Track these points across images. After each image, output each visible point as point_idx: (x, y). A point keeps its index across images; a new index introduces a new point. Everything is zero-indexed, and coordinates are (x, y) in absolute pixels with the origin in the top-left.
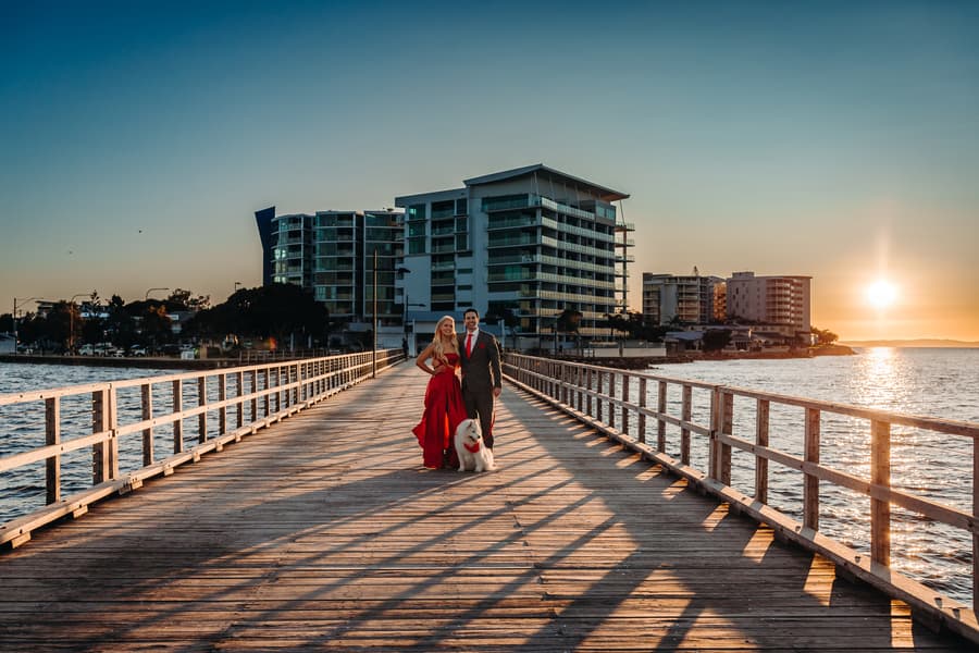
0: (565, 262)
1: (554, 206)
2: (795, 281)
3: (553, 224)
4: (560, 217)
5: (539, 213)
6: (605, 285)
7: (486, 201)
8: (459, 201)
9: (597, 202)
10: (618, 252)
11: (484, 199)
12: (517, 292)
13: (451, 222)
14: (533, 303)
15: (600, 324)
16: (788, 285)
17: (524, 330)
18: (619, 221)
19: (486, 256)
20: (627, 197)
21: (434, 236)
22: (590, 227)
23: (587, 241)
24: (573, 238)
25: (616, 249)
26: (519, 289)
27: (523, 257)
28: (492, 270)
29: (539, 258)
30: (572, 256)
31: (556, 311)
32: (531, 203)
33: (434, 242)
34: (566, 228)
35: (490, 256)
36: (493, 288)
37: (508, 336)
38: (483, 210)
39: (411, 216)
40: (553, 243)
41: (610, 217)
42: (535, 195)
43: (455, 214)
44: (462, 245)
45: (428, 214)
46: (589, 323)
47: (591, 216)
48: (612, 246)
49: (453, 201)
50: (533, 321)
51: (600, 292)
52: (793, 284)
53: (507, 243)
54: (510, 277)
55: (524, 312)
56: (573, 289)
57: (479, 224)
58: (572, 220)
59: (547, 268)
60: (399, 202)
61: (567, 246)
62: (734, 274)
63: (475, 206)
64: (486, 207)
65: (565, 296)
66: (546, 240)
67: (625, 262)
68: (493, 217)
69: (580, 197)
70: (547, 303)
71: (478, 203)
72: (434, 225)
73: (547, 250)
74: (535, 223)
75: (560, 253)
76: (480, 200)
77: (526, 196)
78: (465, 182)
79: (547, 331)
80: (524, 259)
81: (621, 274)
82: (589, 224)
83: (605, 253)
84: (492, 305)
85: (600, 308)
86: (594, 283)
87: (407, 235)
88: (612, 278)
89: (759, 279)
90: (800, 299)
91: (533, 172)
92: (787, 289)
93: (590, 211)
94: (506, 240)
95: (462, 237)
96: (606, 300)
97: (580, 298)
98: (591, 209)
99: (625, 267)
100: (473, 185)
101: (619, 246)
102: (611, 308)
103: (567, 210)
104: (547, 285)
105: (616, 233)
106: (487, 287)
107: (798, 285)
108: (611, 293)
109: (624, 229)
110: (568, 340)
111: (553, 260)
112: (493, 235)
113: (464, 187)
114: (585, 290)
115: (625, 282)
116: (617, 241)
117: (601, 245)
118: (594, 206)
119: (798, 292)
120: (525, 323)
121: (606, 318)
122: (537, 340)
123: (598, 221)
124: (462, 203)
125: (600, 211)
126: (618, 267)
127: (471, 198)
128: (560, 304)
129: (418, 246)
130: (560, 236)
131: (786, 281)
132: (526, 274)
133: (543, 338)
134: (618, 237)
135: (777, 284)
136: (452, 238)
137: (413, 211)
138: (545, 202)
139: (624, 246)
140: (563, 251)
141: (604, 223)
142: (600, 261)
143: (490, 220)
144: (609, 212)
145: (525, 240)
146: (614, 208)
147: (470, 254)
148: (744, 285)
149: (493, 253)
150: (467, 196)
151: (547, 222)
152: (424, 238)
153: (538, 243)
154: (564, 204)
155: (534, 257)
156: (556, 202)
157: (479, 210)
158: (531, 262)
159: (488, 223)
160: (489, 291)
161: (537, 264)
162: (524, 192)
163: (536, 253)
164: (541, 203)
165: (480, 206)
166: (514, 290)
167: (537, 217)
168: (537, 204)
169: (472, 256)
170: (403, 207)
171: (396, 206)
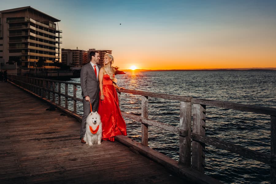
0: (38, 42)
1: (34, 22)
3: (34, 28)
4: (37, 26)
5: (29, 24)
6: (52, 51)
7: (8, 19)
9: (50, 21)
10: (57, 40)
11: (7, 18)
12: (20, 53)
14: (27, 57)
15: (50, 64)
17: (23, 67)
18: (57, 29)
19: (8, 39)
20: (60, 21)
22: (47, 31)
23: (46, 35)
24: (41, 34)
25: (56, 39)
27: (23, 40)
28: (11, 45)
29: (29, 40)
30: (41, 40)
31: (35, 60)
32: (26, 20)
34: (39, 30)
36: (11, 51)
37: (18, 69)
38: (7, 23)
40: (34, 35)
41: (54, 28)
42: (27, 18)
46: (47, 64)
47: (48, 27)
48: (55, 38)
50: (27, 64)
51: (51, 53)
53: (16, 35)
54: (17, 47)
55: (23, 61)
56: (41, 52)
57: (6, 27)
58: (41, 28)
59: (32, 44)
61: (39, 36)
64: (8, 21)
65: (38, 55)
66: (32, 34)
67: (59, 43)
68: (11, 25)
69: (43, 20)
70: (32, 57)
71: (5, 20)
73: (32, 38)
74: (27, 28)
75: (37, 39)
76: (6, 19)
77: (24, 18)
79: (32, 67)
80: (23, 41)
81: (58, 47)
82: (47, 29)
83: (53, 40)
84: (10, 57)
85: (50, 59)
86: (48, 50)
88: (55, 48)
91: (27, 9)
93: (47, 25)
94: (16, 33)
96: (52, 56)
97: (44, 55)
98: (48, 25)
99: (59, 45)
100: (3, 13)
101: (57, 37)
102: (55, 59)
103: (39, 24)
104: (32, 51)
105: (56, 33)
106: (8, 51)
108: (54, 54)
109: (59, 32)
110: (39, 70)
111: (34, 42)
112: (11, 32)
114: (46, 53)
115: (59, 50)
116: (56, 36)
117: (51, 37)
118: (49, 23)
120: (23, 64)
121: (53, 62)
122: (29, 70)
123: (50, 29)
125: (51, 25)
126: (57, 45)
127: (3, 18)
128: (37, 57)
130: (37, 33)
131: (105, 52)
132: (24, 46)
133: (31, 69)
134: (57, 35)
135: (103, 53)
138: (31, 20)
139: (59, 38)
140: (38, 38)
141: (52, 29)
142: (51, 42)
143: (10, 26)
144: (54, 26)
145: (24, 34)
146: (55, 24)
149: (11, 38)
151: (32, 27)
153: (29, 35)
154: (38, 22)
155: (27, 40)
156: (35, 20)
157: (5, 22)
158: (26, 42)
159: (9, 27)
160: (10, 52)
161: (28, 43)
162: (23, 16)
163: (28, 39)
164: (30, 20)
165: (6, 21)
166: (19, 52)
167: (28, 26)
168: (28, 21)
169: (2, 39)
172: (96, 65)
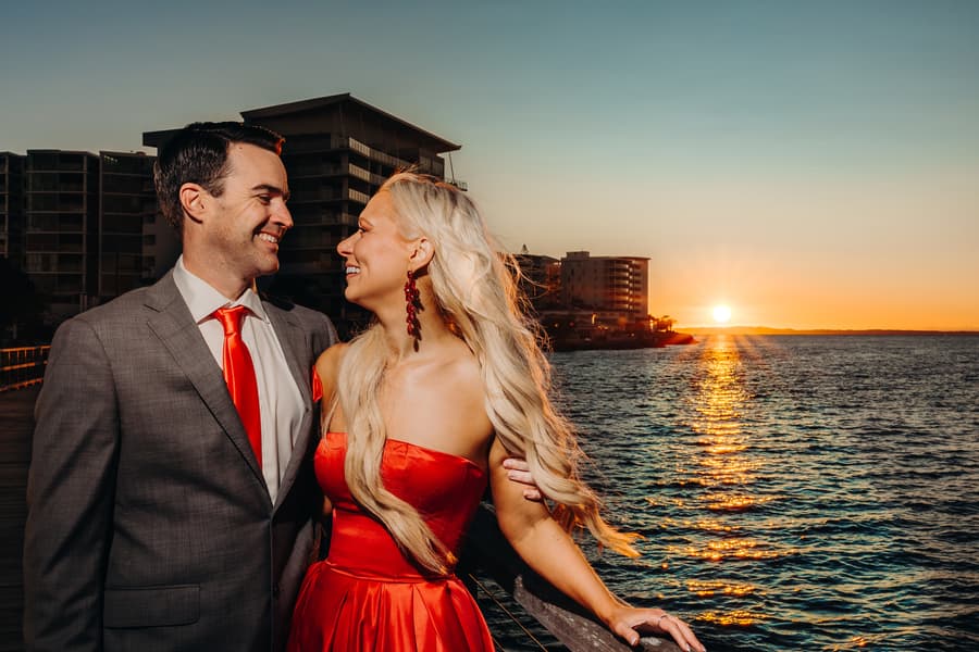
1: (365, 150)
2: (634, 262)
3: (364, 175)
4: (373, 167)
5: (345, 159)
9: (421, 150)
12: (315, 263)
16: (627, 266)
18: (448, 177)
20: (458, 148)
27: (324, 218)
29: (346, 218)
32: (334, 144)
41: (436, 171)
42: (339, 136)
52: (631, 266)
54: (305, 242)
60: (149, 138)
66: (354, 195)
69: (400, 144)
74: (339, 173)
77: (328, 136)
78: (243, 114)
80: (325, 219)
89: (597, 260)
90: (638, 282)
91: (335, 104)
92: (627, 271)
93: (411, 162)
98: (414, 161)
100: (254, 118)
103: (382, 158)
107: (637, 267)
113: (243, 120)
118: (417, 156)
119: (637, 275)
125: (424, 163)
131: (627, 263)
132: (326, 240)
135: (616, 266)
138: (353, 143)
144: (436, 165)
145: (326, 195)
146: (442, 161)
148: (579, 266)
151: (356, 171)
153: (344, 198)
154: (379, 150)
155: (339, 216)
156: (368, 145)
158: (333, 223)
161: (342, 226)
162: (325, 131)
163: (341, 212)
164: (348, 145)
167: (343, 164)
168: (342, 146)
170: (155, 146)
171: (145, 144)
172: (249, 299)
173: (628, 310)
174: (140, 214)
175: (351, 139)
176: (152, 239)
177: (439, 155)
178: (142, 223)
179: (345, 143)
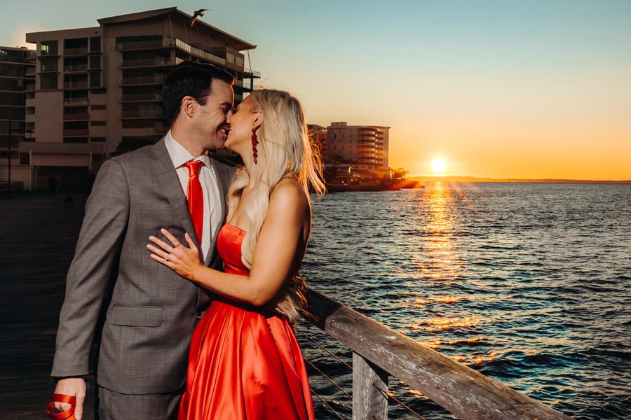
1: (187, 48)
2: (378, 130)
5: (173, 54)
7: (119, 40)
8: (92, 39)
9: (227, 48)
11: (117, 38)
12: (151, 129)
13: (84, 60)
16: (374, 133)
18: (247, 69)
19: (120, 93)
20: (254, 47)
21: (67, 72)
25: (244, 93)
26: (152, 126)
28: (126, 107)
32: (166, 43)
33: (67, 78)
35: (124, 93)
36: (126, 124)
38: (116, 49)
39: (43, 52)
41: (239, 64)
42: (169, 37)
43: (89, 51)
44: (96, 81)
45: (61, 51)
47: (222, 61)
48: (241, 90)
49: (87, 39)
52: (377, 132)
53: (140, 81)
54: (144, 114)
57: (113, 61)
60: (30, 38)
62: (332, 123)
63: (109, 45)
64: (121, 46)
68: (127, 55)
69: (212, 44)
71: (112, 42)
72: (67, 62)
74: (169, 63)
76: (115, 39)
77: (160, 38)
78: (98, 20)
84: (124, 139)
87: (38, 70)
89: (352, 128)
90: (382, 144)
91: (167, 14)
92: (373, 136)
93: (220, 57)
94: (140, 78)
95: (96, 74)
98: (223, 56)
100: (107, 23)
101: (246, 90)
103: (200, 53)
105: (244, 79)
106: (121, 124)
107: (381, 133)
109: (251, 76)
112: (126, 73)
113: (99, 25)
116: (244, 86)
118: (225, 53)
119: (380, 139)
123: (228, 66)
124: (96, 42)
125: (230, 57)
127: (105, 37)
129: (50, 81)
131: (373, 130)
132: (160, 112)
134: (246, 83)
135: (366, 132)
136: (86, 75)
137: (45, 48)
138: (179, 43)
141: (233, 68)
143: (124, 59)
144: (238, 59)
145: (159, 79)
146: (242, 56)
147: (103, 91)
148: (340, 132)
149: (126, 90)
150: (101, 34)
152: (55, 75)
154: (198, 48)
156: (189, 44)
157: (113, 49)
159: (122, 61)
160: (124, 126)
162: (159, 34)
164: (175, 44)
165: (114, 45)
166: (148, 127)
167: (171, 58)
168: (171, 45)
169: (105, 93)
170: (35, 43)
171: (27, 41)
173: (374, 164)
174: (24, 92)
175: (177, 40)
176: (32, 110)
177: (240, 52)
178: (25, 99)
179: (173, 43)
